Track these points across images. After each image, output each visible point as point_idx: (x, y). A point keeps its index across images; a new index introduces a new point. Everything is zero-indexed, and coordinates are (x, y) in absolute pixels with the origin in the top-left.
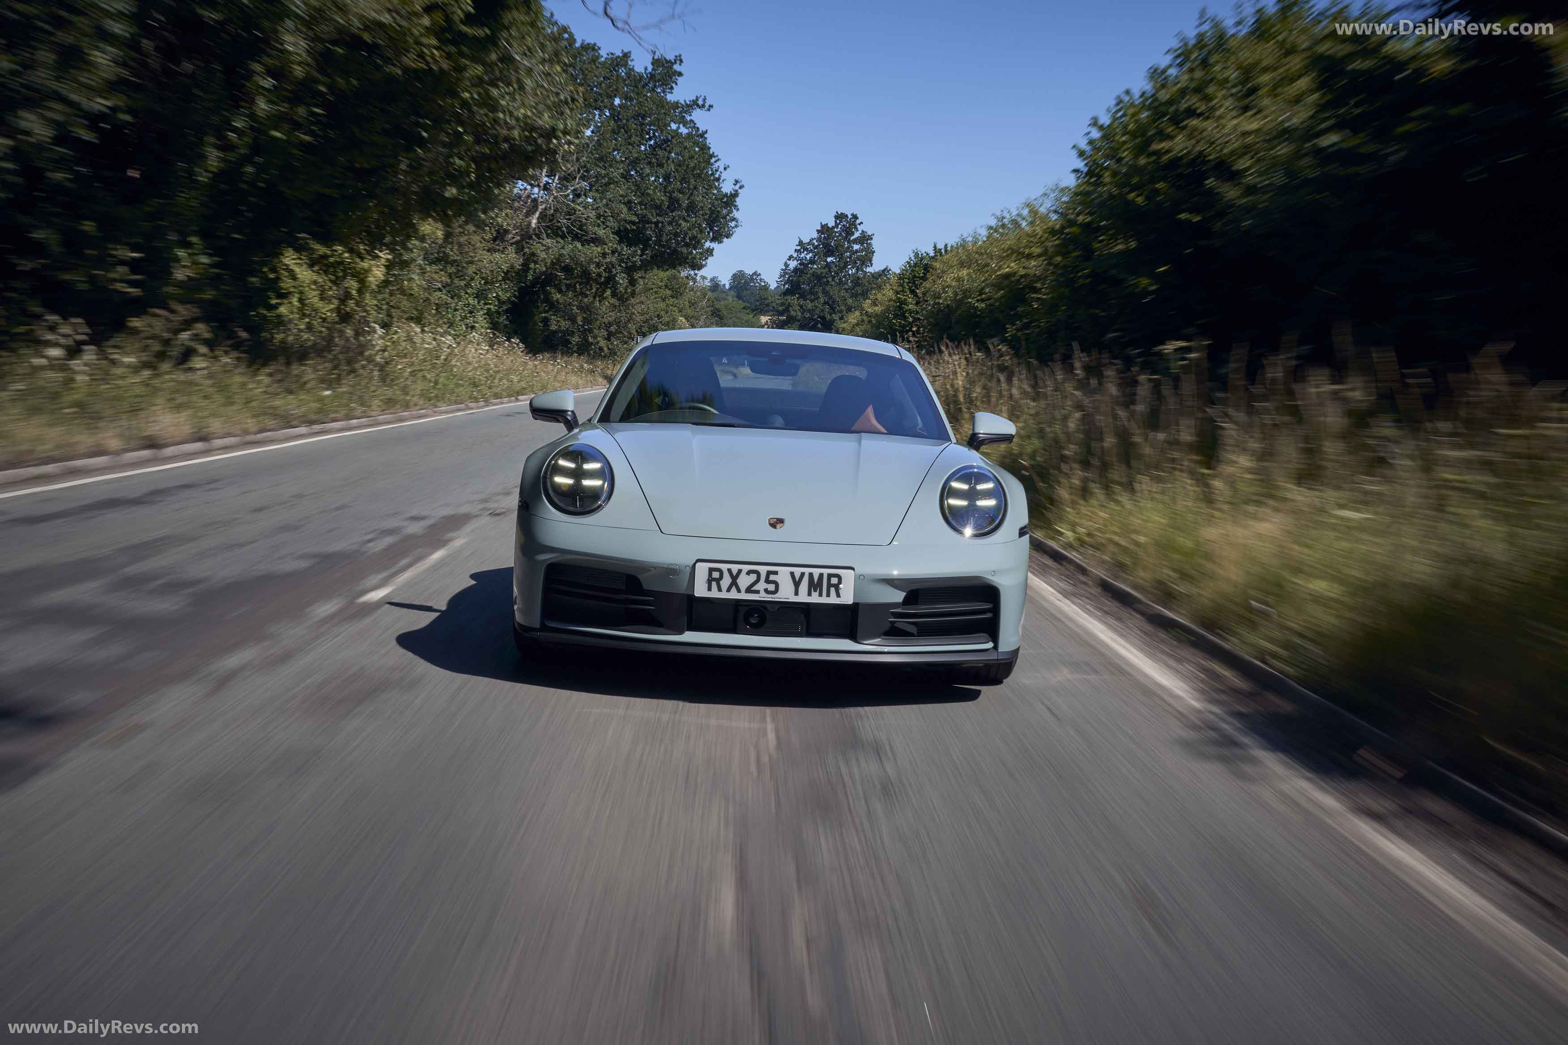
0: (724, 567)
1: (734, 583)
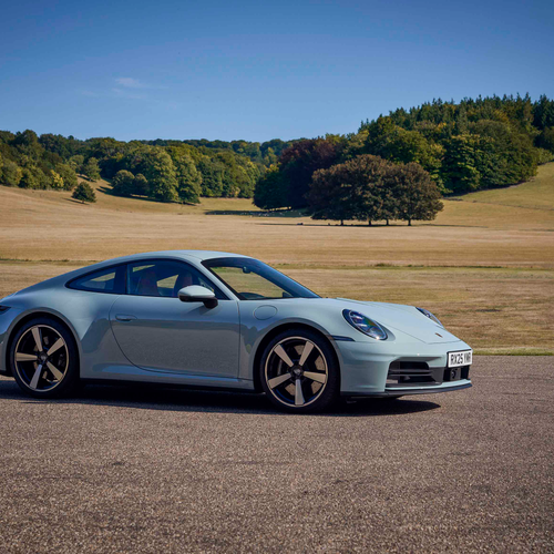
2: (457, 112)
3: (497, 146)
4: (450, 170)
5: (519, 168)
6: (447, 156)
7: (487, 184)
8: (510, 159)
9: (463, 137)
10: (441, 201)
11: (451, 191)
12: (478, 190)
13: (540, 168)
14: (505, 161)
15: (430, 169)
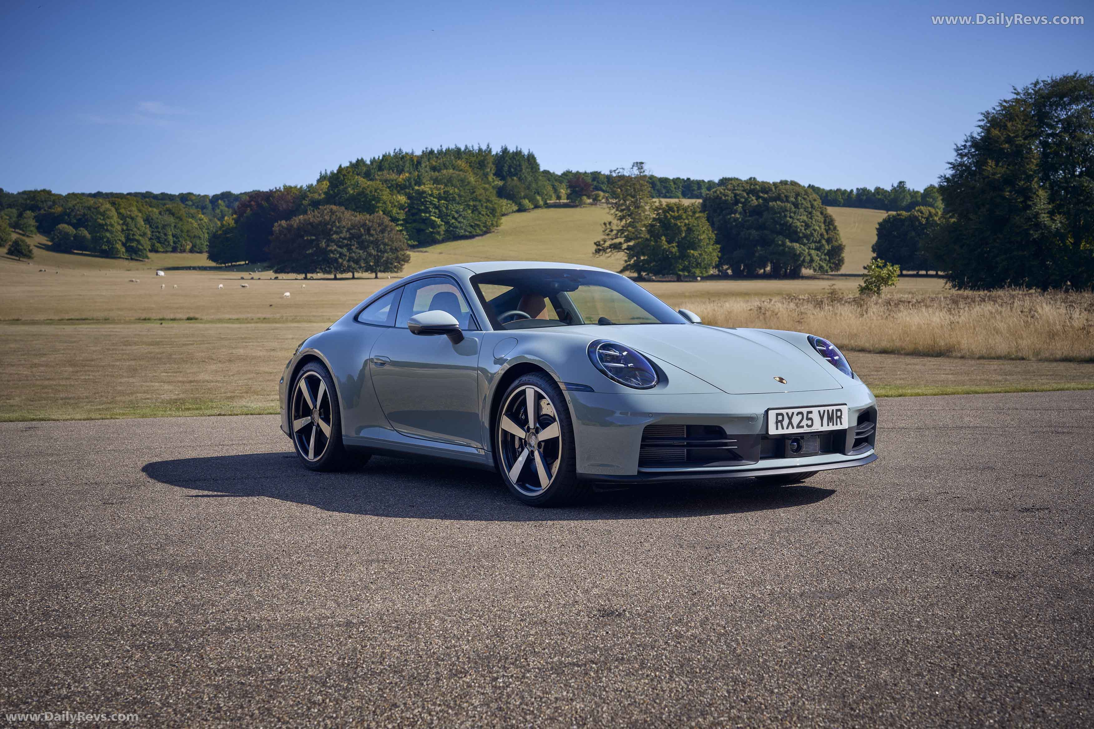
0: (784, 411)
1: (790, 423)
2: (419, 163)
3: (460, 196)
4: (415, 221)
5: (483, 219)
6: (411, 206)
7: (452, 236)
8: (475, 209)
9: (427, 188)
10: (408, 253)
11: (416, 243)
12: (443, 241)
13: (504, 219)
14: (470, 212)
15: (394, 220)
